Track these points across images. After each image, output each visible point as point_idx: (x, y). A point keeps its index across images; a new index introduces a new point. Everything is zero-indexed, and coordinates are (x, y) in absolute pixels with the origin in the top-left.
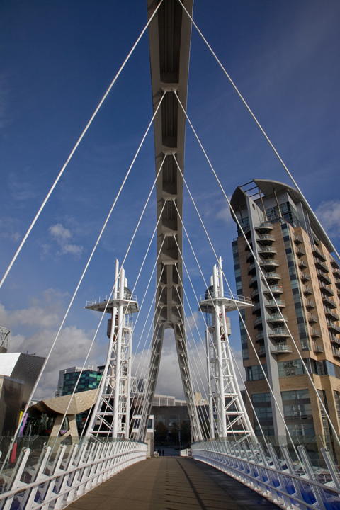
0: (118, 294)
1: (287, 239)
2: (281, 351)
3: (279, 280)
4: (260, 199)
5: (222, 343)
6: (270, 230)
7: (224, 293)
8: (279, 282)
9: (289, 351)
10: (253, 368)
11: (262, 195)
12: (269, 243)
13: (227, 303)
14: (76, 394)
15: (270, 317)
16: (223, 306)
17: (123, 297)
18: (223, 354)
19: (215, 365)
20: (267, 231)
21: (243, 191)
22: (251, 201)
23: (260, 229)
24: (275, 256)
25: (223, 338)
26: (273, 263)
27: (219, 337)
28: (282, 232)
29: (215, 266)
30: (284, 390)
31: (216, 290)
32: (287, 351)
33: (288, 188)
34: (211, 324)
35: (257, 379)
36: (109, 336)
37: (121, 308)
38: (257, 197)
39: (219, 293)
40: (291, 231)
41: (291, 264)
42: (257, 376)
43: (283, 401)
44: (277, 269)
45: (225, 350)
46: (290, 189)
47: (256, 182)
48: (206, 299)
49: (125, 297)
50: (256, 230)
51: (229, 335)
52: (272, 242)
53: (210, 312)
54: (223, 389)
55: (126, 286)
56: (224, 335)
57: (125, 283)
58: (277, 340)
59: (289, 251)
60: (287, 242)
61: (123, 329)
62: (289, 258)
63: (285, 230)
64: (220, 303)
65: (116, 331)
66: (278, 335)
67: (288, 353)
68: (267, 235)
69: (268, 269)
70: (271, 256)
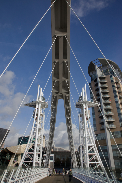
0: (39, 99)
1: (112, 81)
2: (111, 127)
3: (110, 98)
4: (100, 66)
5: (86, 121)
6: (105, 78)
7: (87, 99)
8: (109, 99)
9: (115, 127)
10: (98, 135)
11: (101, 65)
12: (105, 83)
13: (88, 103)
14: (21, 145)
15: (106, 113)
16: (87, 105)
17: (41, 100)
18: (87, 126)
19: (83, 131)
20: (104, 78)
21: (93, 63)
22: (97, 67)
23: (101, 77)
24: (107, 88)
25: (87, 119)
26: (107, 91)
27: (85, 118)
28: (110, 78)
29: (83, 88)
30: (113, 144)
31: (84, 98)
32: (114, 127)
33: (112, 62)
34: (81, 113)
35: (101, 139)
36: (34, 117)
37: (40, 105)
38: (99, 66)
39: (85, 99)
40: (114, 78)
41: (114, 91)
42: (101, 138)
43: (112, 149)
44: (108, 93)
45: (87, 125)
46: (113, 62)
47: (99, 59)
48: (79, 101)
49: (42, 100)
50: (99, 78)
51: (90, 118)
52: (106, 82)
53: (81, 108)
54: (87, 142)
55: (43, 96)
56: (87, 118)
57: (42, 94)
58: (109, 123)
59: (113, 86)
60: (112, 83)
61: (41, 114)
62: (113, 89)
63: (111, 78)
64: (85, 103)
65: (37, 115)
66: (110, 120)
67: (114, 128)
68: (104, 80)
69: (104, 93)
70: (106, 88)
